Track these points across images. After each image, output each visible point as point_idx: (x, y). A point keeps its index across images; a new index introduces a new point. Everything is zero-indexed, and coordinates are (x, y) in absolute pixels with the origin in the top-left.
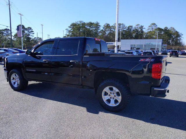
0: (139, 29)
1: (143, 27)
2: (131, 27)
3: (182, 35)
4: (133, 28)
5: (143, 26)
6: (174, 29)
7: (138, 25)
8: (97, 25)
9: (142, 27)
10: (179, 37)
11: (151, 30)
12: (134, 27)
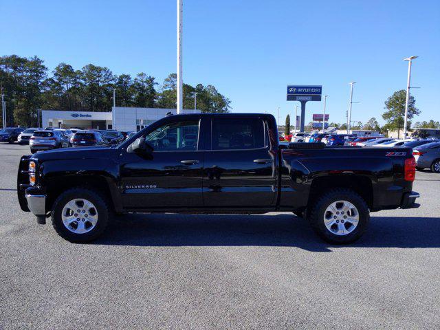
0: (145, 84)
1: (155, 81)
2: (128, 77)
3: (230, 102)
4: (131, 82)
5: (154, 79)
6: (214, 89)
7: (142, 75)
8: (36, 66)
9: (151, 80)
10: (224, 106)
11: (172, 89)
12: (133, 79)
